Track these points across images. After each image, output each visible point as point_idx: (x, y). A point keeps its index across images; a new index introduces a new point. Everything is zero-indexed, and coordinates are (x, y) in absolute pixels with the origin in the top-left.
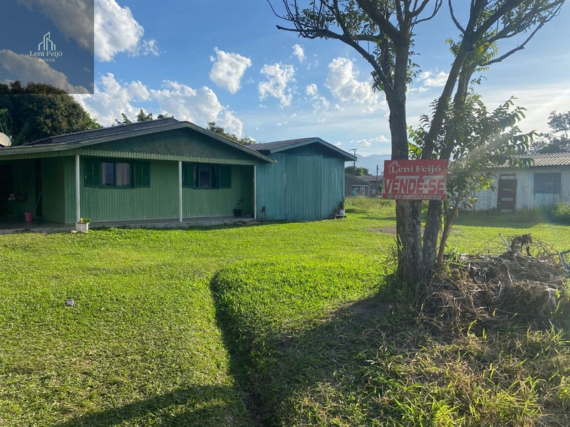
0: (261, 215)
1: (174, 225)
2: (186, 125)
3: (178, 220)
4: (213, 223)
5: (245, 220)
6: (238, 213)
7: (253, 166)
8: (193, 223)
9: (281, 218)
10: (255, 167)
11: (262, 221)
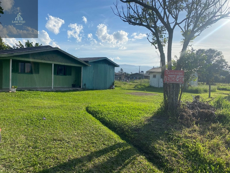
0: (84, 87)
1: (50, 90)
2: (57, 49)
3: (51, 88)
4: (65, 89)
5: (78, 89)
6: (74, 86)
7: (81, 67)
8: (57, 89)
9: (91, 88)
10: (82, 68)
11: (84, 89)
